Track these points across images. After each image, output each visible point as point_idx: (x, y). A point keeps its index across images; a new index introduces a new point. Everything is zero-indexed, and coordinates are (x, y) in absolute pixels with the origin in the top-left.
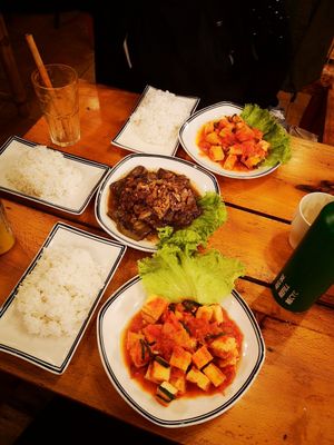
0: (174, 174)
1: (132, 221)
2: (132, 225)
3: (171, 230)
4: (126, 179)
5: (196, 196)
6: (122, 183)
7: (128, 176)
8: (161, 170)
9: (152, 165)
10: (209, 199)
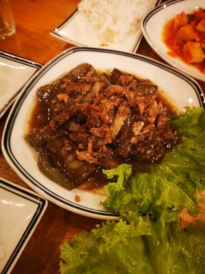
0: (135, 78)
1: (63, 152)
2: (62, 160)
3: (129, 172)
4: (61, 81)
5: (170, 112)
6: (55, 89)
7: (66, 77)
8: (116, 71)
9: (103, 64)
10: (190, 119)
